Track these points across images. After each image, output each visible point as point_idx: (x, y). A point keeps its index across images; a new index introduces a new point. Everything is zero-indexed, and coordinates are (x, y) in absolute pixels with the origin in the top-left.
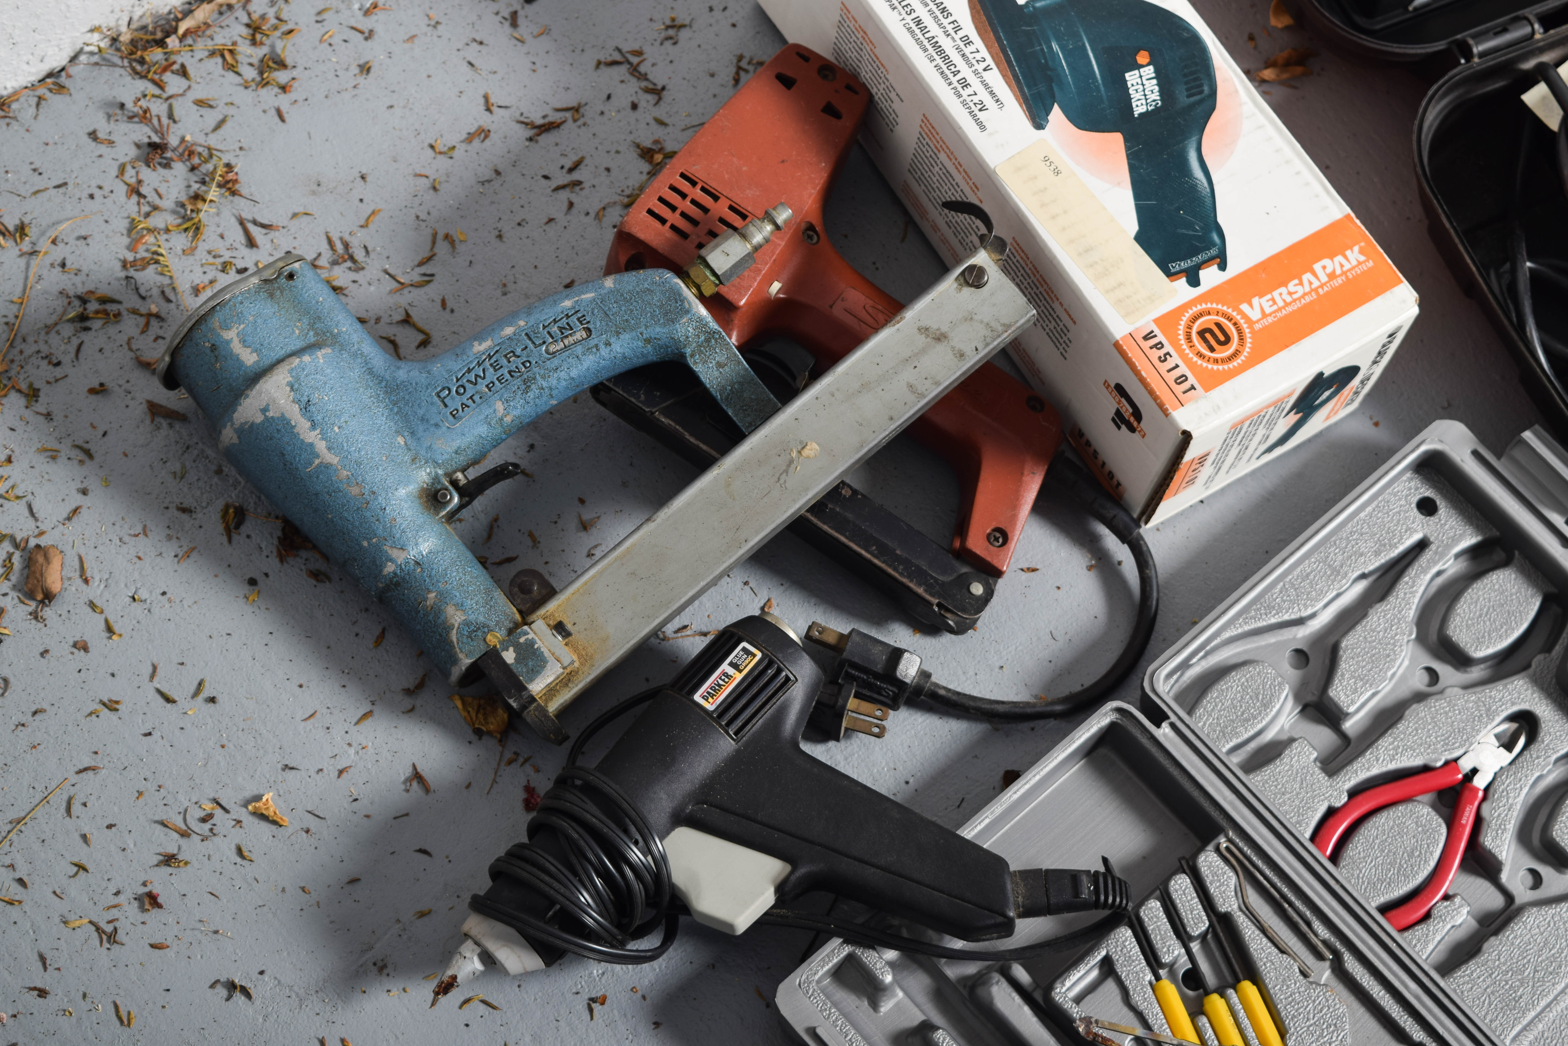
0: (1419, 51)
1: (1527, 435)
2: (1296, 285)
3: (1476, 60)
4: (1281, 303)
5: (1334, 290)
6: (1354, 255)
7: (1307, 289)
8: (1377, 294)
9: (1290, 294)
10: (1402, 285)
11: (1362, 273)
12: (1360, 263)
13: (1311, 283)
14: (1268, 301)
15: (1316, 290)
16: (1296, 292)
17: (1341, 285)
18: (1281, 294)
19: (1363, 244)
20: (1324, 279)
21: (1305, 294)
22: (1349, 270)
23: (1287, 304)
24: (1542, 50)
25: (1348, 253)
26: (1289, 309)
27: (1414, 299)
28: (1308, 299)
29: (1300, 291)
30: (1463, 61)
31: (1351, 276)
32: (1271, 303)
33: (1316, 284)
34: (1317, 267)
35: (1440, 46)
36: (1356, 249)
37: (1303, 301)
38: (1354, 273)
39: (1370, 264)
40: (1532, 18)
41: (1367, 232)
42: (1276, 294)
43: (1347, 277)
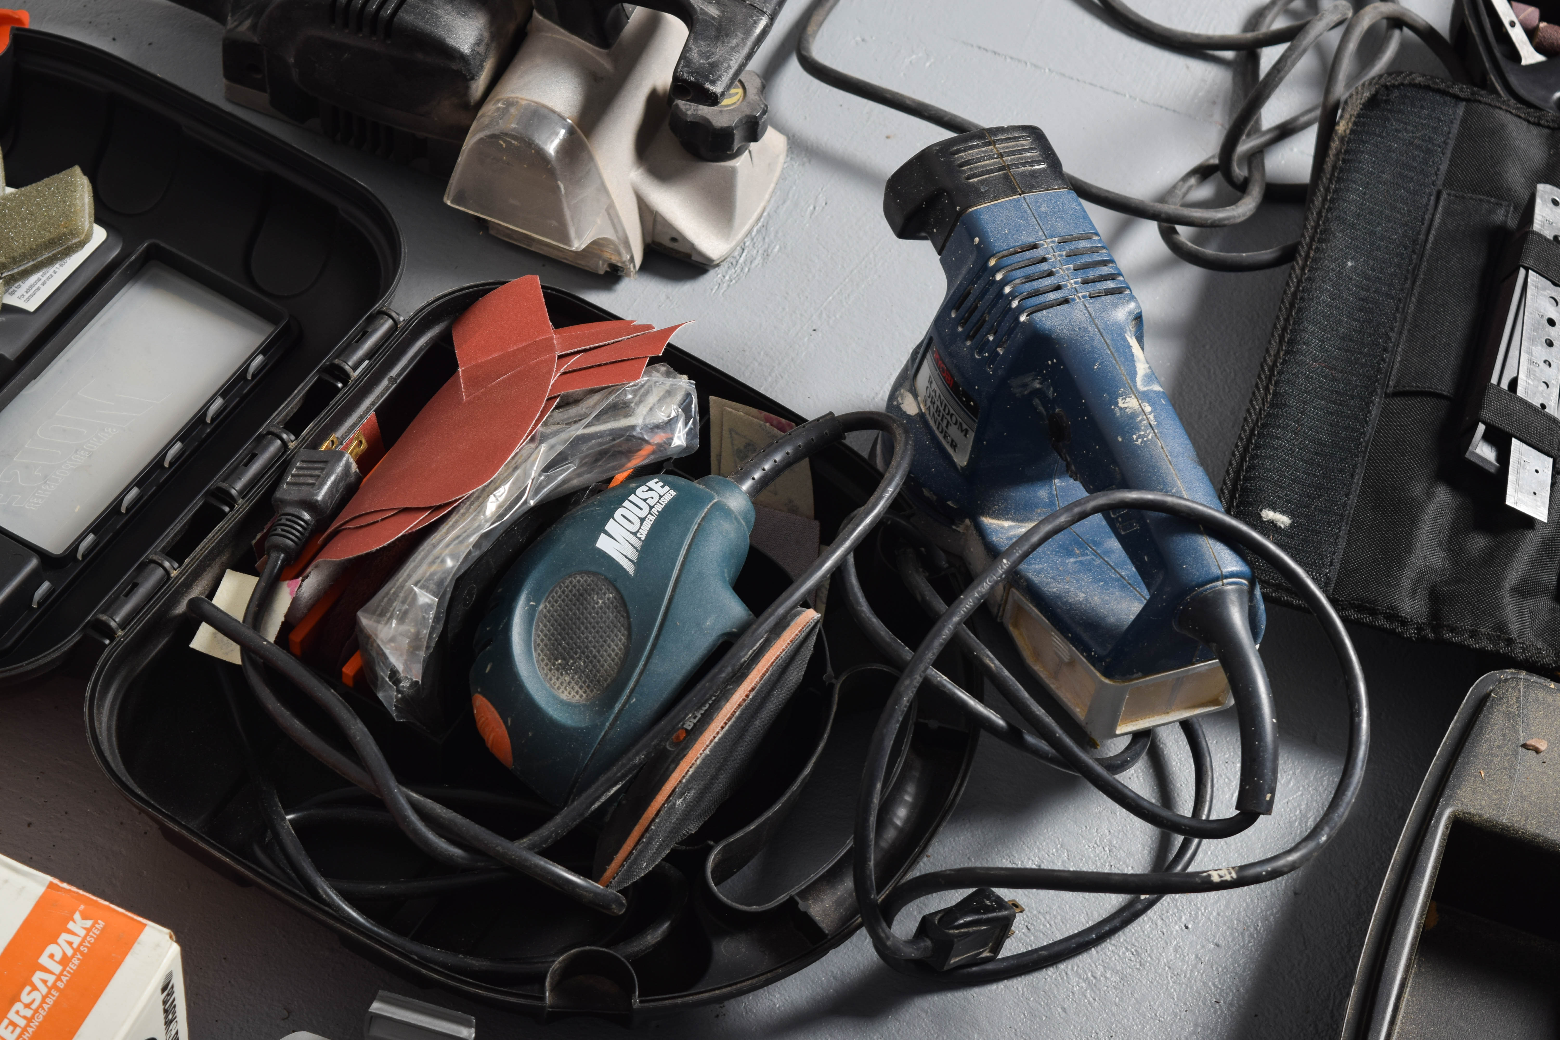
0: (54, 656)
1: (376, 1007)
2: (29, 993)
3: (120, 633)
4: (22, 1023)
5: (74, 975)
6: (79, 925)
7: (44, 990)
8: (125, 954)
9: (27, 1006)
10: (147, 929)
11: (96, 939)
12: (88, 930)
13: (45, 982)
14: (6, 1028)
15: (54, 985)
16: (34, 1000)
17: (79, 966)
18: (17, 1012)
19: (82, 907)
20: (57, 969)
21: (44, 998)
22: (81, 944)
23: (29, 1020)
24: (188, 585)
25: (71, 925)
26: (35, 1024)
27: (168, 937)
28: (50, 1001)
29: (37, 996)
30: (107, 642)
31: (86, 950)
32: (11, 1028)
33: (51, 979)
34: (44, 960)
35: (74, 638)
36: (77, 916)
37: (46, 1006)
38: (87, 944)
39: (101, 924)
40: (155, 558)
41: (81, 892)
42: (12, 1015)
43: (82, 953)
